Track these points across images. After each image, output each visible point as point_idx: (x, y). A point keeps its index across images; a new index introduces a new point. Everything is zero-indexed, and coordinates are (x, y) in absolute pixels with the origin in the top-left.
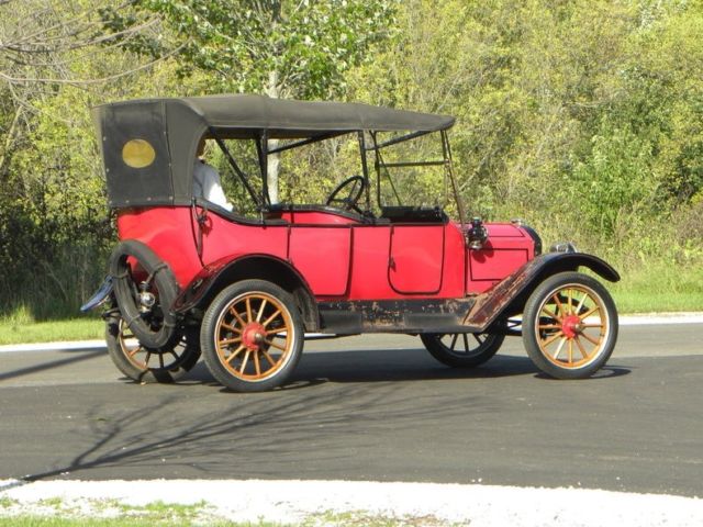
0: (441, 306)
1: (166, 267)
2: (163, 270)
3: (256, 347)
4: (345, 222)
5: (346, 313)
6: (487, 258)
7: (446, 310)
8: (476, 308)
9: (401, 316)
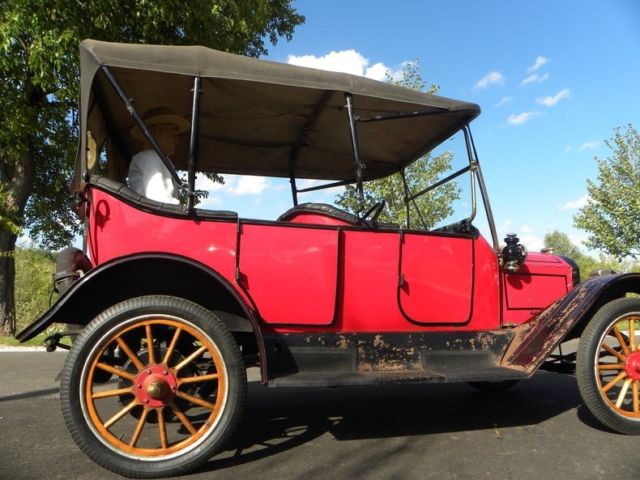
0: (472, 341)
3: (160, 403)
5: (331, 351)
6: (524, 283)
7: (479, 345)
8: (516, 344)
9: (416, 355)
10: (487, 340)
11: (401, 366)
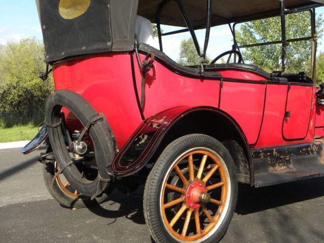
0: (309, 149)
1: (101, 119)
2: (99, 123)
3: (198, 206)
5: (258, 161)
6: (321, 111)
7: (312, 151)
9: (290, 160)
10: (314, 148)
11: (285, 167)
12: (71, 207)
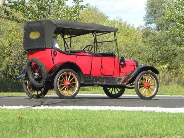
1: (43, 65)
3: (68, 87)
4: (90, 55)
5: (90, 79)
6: (124, 67)
7: (115, 80)
8: (122, 80)
9: (104, 81)
10: (116, 79)
12: (32, 98)
